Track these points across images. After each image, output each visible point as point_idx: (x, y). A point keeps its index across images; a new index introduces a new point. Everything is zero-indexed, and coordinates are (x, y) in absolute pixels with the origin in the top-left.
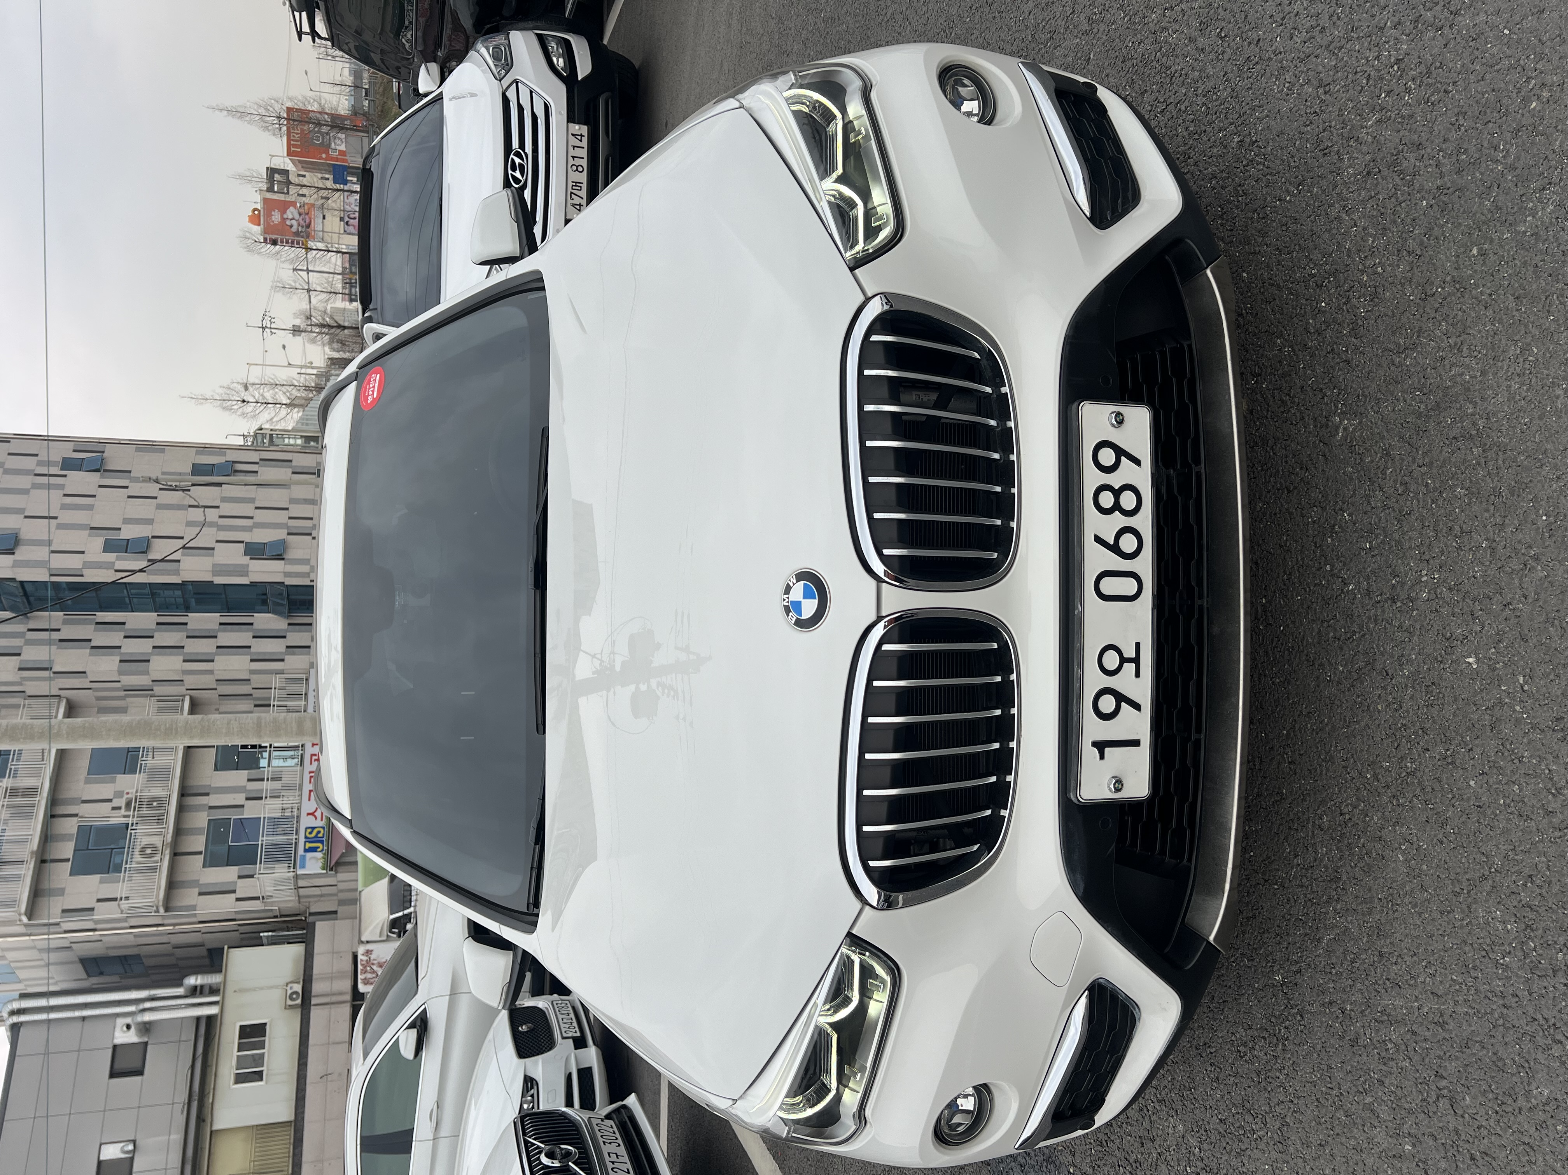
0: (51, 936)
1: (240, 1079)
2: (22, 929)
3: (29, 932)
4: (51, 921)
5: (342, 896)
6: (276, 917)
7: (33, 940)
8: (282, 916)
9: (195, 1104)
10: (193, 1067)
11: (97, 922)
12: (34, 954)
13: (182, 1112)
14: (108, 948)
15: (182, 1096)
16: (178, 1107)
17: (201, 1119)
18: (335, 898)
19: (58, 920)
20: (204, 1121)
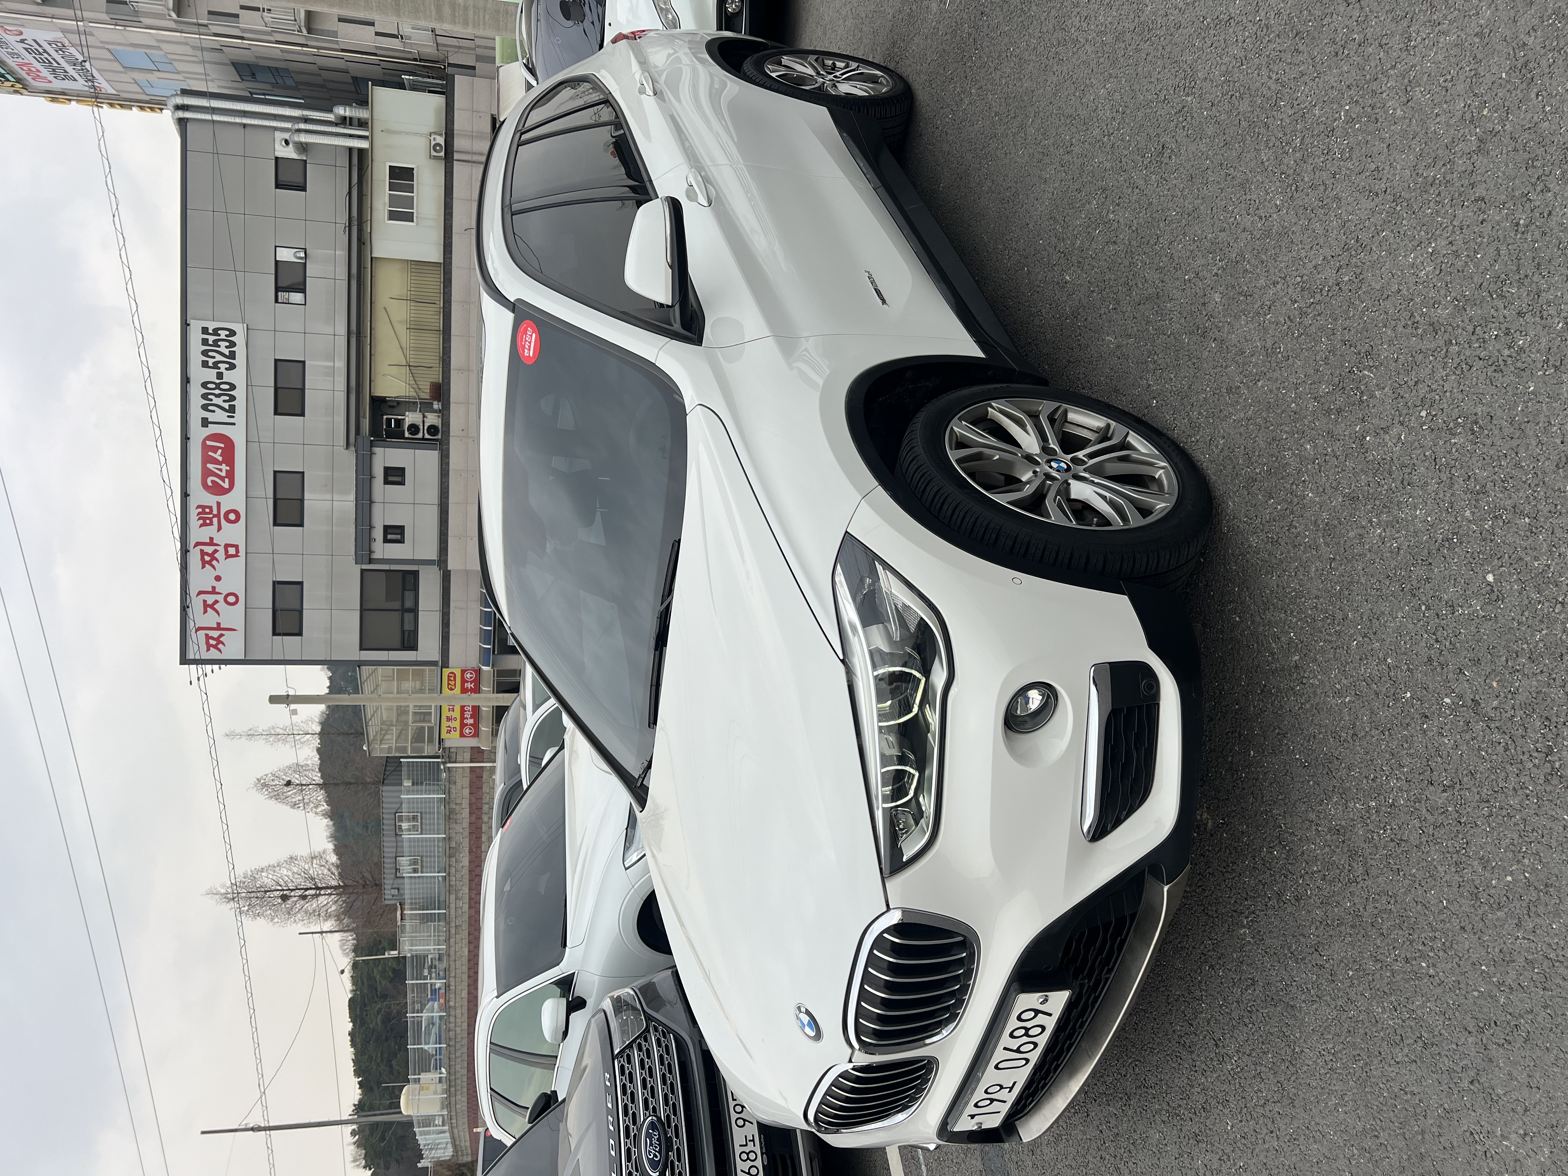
0: (202, 37)
1: (393, 216)
2: (172, 25)
3: (180, 28)
4: (200, 21)
5: (479, 51)
6: (415, 60)
7: (185, 37)
8: (421, 60)
9: (355, 229)
10: (350, 193)
11: (244, 30)
12: (188, 50)
13: (345, 232)
14: (257, 57)
15: (343, 219)
16: (340, 228)
17: (361, 242)
18: (473, 52)
19: (205, 22)
20: (364, 244)
